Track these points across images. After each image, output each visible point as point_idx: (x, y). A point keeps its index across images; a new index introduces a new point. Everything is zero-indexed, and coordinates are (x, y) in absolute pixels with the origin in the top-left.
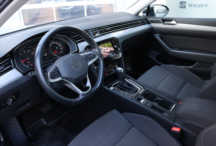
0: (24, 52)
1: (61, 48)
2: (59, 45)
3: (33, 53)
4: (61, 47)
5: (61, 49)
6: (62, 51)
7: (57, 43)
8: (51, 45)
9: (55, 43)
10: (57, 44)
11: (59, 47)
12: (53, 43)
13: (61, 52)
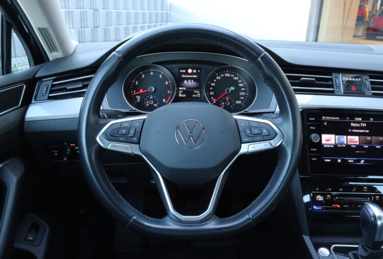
0: (152, 73)
1: (243, 94)
2: (241, 85)
3: (168, 82)
4: (243, 91)
5: (242, 96)
6: (242, 100)
7: (236, 78)
8: (218, 78)
9: (232, 76)
10: (237, 81)
11: (238, 89)
12: (227, 75)
13: (238, 102)
